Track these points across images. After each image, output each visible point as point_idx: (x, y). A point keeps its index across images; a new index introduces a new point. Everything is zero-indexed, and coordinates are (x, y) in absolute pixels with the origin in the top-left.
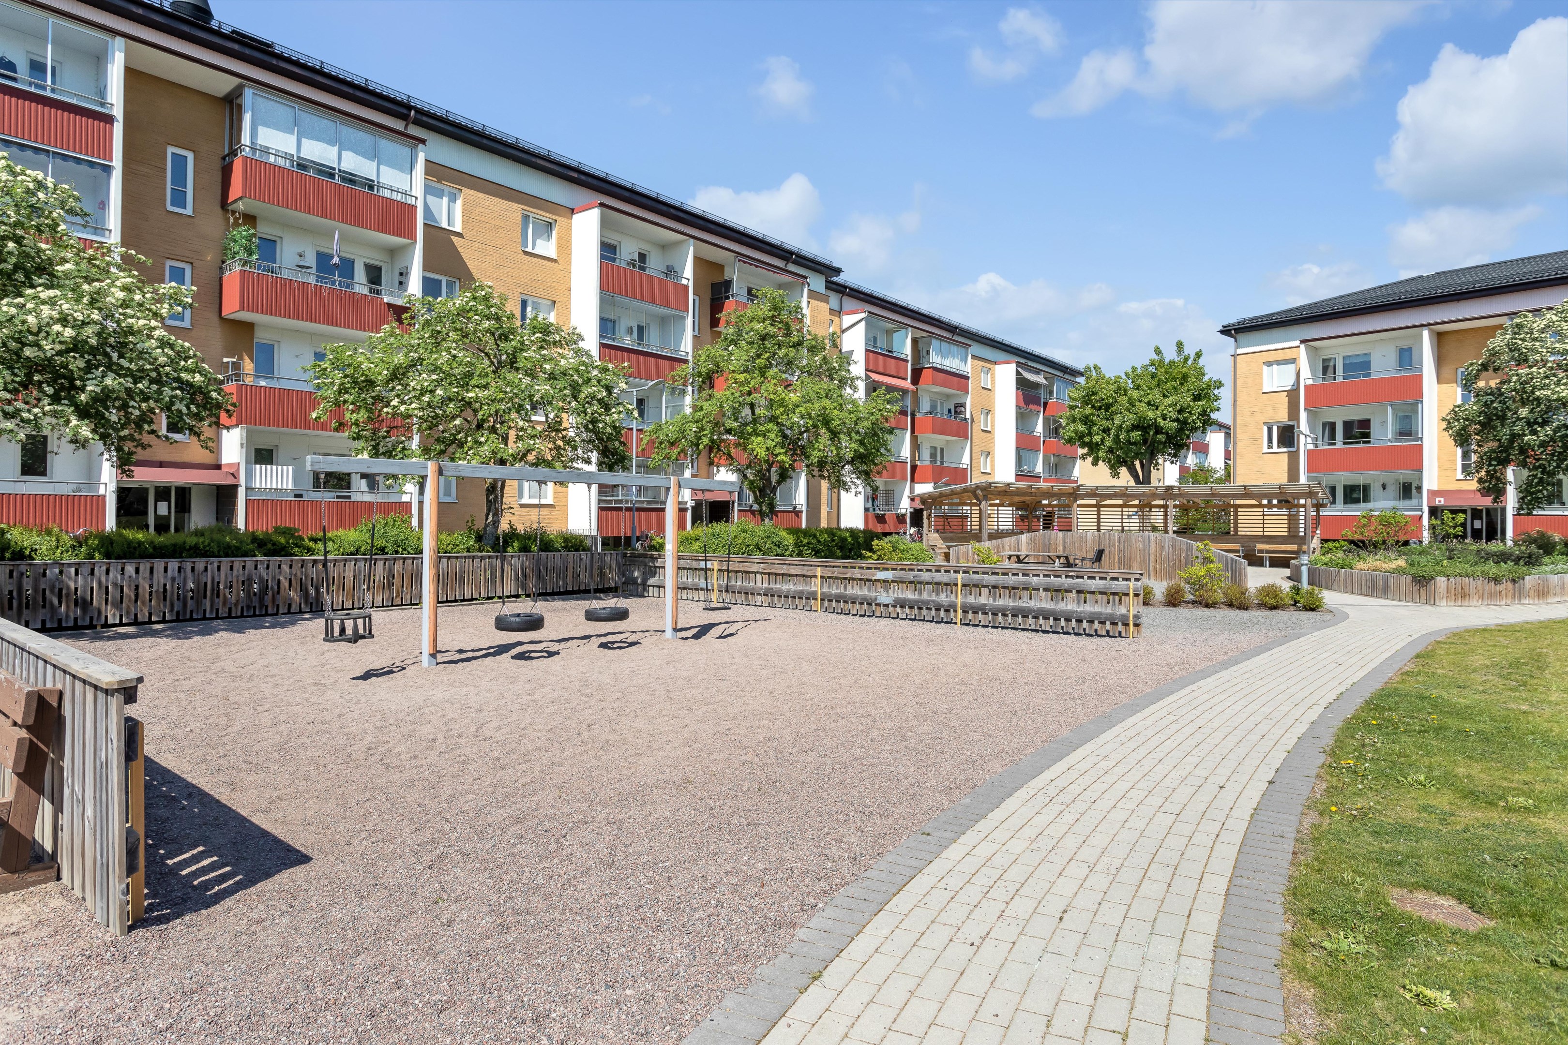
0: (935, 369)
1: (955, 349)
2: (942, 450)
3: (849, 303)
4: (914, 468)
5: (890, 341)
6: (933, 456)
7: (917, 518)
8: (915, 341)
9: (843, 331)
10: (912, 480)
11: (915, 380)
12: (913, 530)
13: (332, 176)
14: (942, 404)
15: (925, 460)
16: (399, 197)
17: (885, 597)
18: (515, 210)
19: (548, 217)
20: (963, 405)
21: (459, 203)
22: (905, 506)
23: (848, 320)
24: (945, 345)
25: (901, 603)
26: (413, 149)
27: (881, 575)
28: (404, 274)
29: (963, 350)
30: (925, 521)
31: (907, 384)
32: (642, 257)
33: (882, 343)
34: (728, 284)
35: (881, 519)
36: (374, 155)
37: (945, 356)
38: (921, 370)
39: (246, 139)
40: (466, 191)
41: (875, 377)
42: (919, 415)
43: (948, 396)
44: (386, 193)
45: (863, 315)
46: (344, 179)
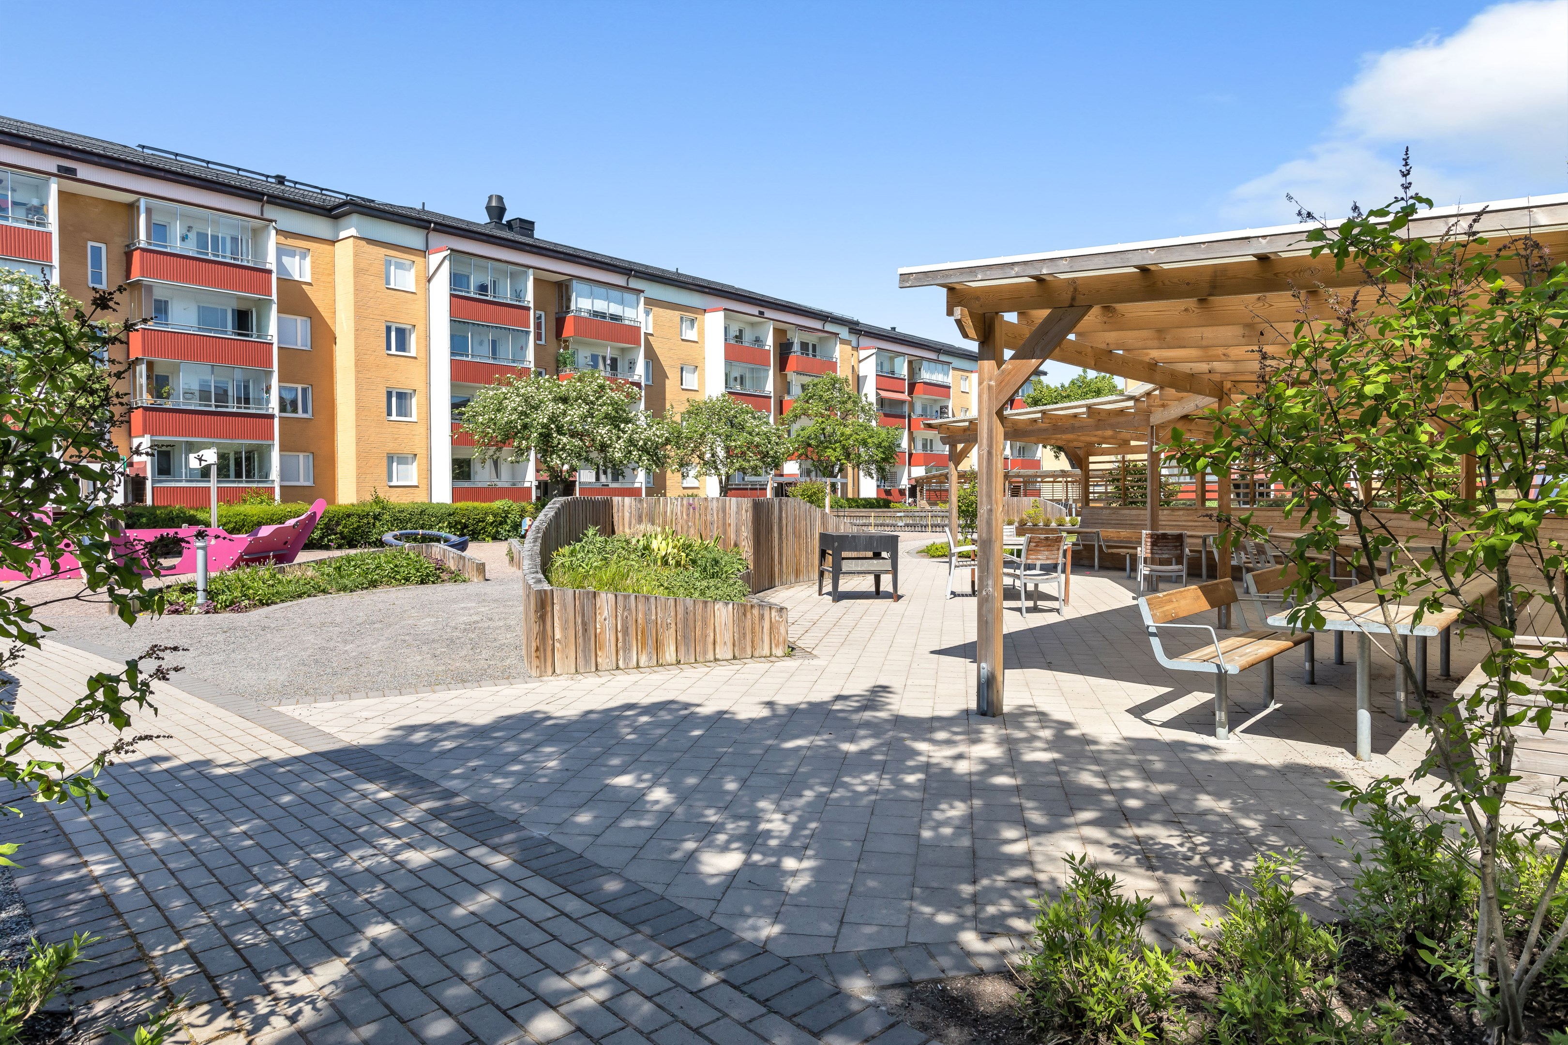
0: (925, 383)
1: (939, 366)
2: (931, 441)
3: (865, 341)
4: (910, 455)
5: (892, 365)
6: (924, 446)
7: (913, 492)
8: (910, 363)
9: (860, 362)
10: (910, 464)
11: (911, 393)
12: (911, 500)
13: (604, 317)
14: (931, 406)
15: (918, 450)
16: (632, 323)
17: (901, 524)
18: (677, 314)
19: (693, 316)
20: (947, 407)
21: (651, 315)
22: (905, 483)
23: (863, 354)
24: (932, 365)
25: (907, 525)
26: (638, 295)
27: (899, 514)
28: (632, 365)
29: (946, 367)
30: (918, 493)
31: (905, 396)
32: (741, 331)
33: (887, 367)
34: (791, 344)
35: (888, 492)
36: (622, 303)
37: (932, 373)
38: (915, 384)
39: (573, 307)
40: (655, 309)
41: (884, 394)
42: (913, 416)
43: (935, 401)
44: (627, 322)
45: (874, 351)
46: (612, 319)
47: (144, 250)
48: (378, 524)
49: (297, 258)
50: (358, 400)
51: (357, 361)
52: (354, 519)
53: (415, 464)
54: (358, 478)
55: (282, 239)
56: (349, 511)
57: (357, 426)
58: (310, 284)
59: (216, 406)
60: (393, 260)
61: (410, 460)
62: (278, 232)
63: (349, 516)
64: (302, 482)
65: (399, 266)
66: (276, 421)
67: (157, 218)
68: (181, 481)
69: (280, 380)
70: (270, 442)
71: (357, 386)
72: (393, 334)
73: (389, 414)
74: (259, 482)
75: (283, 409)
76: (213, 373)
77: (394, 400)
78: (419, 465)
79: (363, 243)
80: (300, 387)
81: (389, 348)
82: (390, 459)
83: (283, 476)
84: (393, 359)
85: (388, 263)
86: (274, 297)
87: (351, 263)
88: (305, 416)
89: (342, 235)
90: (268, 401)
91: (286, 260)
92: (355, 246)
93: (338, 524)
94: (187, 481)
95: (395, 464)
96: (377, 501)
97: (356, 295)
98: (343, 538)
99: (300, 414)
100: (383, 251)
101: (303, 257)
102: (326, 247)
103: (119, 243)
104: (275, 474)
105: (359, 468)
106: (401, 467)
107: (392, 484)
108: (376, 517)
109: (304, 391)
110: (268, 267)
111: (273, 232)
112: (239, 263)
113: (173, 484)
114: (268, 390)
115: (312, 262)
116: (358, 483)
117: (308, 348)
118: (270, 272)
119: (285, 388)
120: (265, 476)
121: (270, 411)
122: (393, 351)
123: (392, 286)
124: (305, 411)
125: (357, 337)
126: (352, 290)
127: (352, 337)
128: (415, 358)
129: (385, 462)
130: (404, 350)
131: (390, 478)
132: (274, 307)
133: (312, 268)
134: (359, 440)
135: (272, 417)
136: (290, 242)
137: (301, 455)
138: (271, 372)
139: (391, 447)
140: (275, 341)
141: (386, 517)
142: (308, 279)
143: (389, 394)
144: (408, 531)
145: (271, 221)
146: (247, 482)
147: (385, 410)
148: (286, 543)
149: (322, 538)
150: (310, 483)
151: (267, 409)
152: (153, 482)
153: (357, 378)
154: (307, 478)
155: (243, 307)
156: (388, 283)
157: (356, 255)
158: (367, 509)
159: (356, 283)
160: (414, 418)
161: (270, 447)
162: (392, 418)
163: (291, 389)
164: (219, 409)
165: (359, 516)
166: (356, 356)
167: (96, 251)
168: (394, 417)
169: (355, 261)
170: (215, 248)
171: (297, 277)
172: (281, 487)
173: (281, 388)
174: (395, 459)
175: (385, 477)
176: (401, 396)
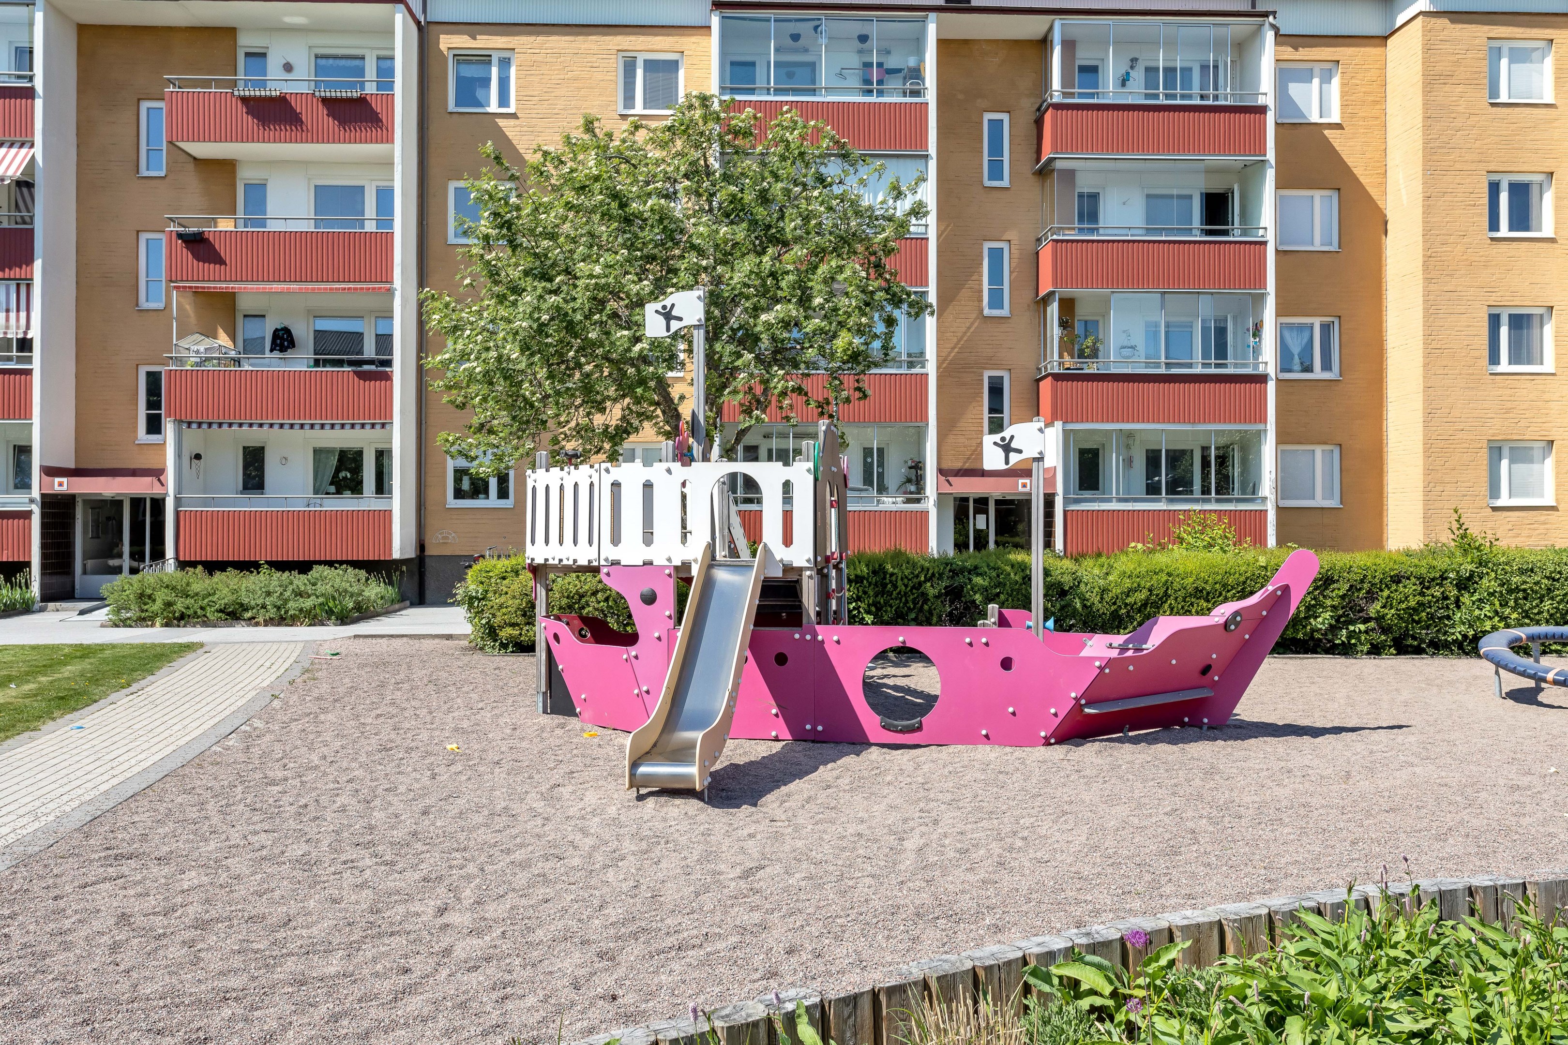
47: (1058, 107)
48: (1466, 599)
49: (1316, 81)
50: (1429, 335)
51: (1428, 259)
52: (1410, 587)
53: (1550, 462)
54: (1427, 492)
55: (1288, 52)
56: (1403, 569)
57: (1427, 388)
58: (1338, 126)
59: (1168, 365)
60: (1506, 46)
61: (1537, 454)
62: (1281, 38)
63: (1397, 579)
64: (1319, 501)
65: (1519, 56)
66: (1271, 386)
67: (1084, 57)
68: (1109, 500)
69: (1280, 312)
70: (1261, 427)
71: (1426, 310)
72: (1504, 198)
73: (1494, 358)
74: (1238, 500)
75: (1285, 365)
76: (1163, 306)
77: (1504, 331)
78: (1558, 462)
79: (1445, 22)
80: (1317, 322)
81: (1494, 225)
82: (1496, 451)
83: (1283, 488)
84: (1503, 246)
85: (1497, 54)
86: (1271, 155)
87: (1418, 67)
88: (1327, 375)
89: (1401, 19)
90: (1257, 351)
91: (1295, 90)
92: (1426, 31)
93: (1371, 597)
94: (1120, 500)
95: (1505, 463)
96: (1466, 544)
97: (1426, 128)
98: (1385, 630)
99: (1318, 373)
100: (1481, 32)
101: (1326, 79)
102: (1372, 52)
103: (1028, 105)
104: (1267, 487)
105: (1428, 471)
106: (1521, 468)
107: (1499, 503)
108: (1465, 584)
109: (1326, 329)
110: (1261, 101)
111: (1270, 35)
112: (1210, 102)
113: (1096, 506)
114: (1257, 331)
115: (1343, 85)
116: (1426, 501)
117: (1334, 247)
118: (1262, 110)
119: (1291, 327)
120: (1251, 488)
121: (1261, 369)
122: (1504, 231)
123: (1504, 98)
124: (1327, 366)
125: (1427, 211)
126: (1419, 121)
127: (1418, 213)
128: (1552, 240)
129: (1484, 454)
130: (1527, 229)
131: (1494, 490)
132: (1270, 175)
133: (1343, 94)
134: (1429, 414)
135: (1262, 379)
136: (1304, 53)
137: (1319, 450)
138: (1262, 297)
139: (1497, 429)
140: (1270, 237)
141: (1488, 583)
142: (1335, 117)
143: (1494, 321)
144: (1544, 629)
145: (1265, 15)
146: (1218, 501)
147: (1486, 353)
148: (1206, 670)
149: (1333, 629)
150: (1333, 503)
151: (1256, 366)
152: (1067, 501)
153: (1427, 293)
154: (1327, 495)
155: (1216, 186)
156: (1494, 91)
157: (1428, 48)
158: (1442, 563)
159: (1426, 105)
160: (1548, 366)
161: (1259, 435)
162: (1499, 369)
163: (1301, 328)
164: (1174, 371)
165: (1421, 579)
166: (1426, 249)
167: (996, 125)
168: (1504, 366)
169: (1426, 62)
170: (1170, 83)
171: (1315, 118)
172: (1279, 510)
173: (1282, 330)
174: (1506, 452)
175: (1484, 489)
176: (1519, 322)
